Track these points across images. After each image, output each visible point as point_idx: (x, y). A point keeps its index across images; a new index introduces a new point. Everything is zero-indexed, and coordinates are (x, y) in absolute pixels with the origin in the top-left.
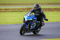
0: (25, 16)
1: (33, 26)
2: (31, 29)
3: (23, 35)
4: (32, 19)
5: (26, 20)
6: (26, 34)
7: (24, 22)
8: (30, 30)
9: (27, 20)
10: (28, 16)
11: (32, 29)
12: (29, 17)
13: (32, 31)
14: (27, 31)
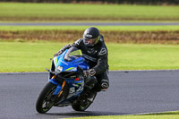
0: (55, 59)
1: (76, 88)
2: (69, 97)
3: (44, 113)
4: (75, 69)
5: (59, 69)
7: (52, 75)
12: (66, 61)
13: (72, 102)
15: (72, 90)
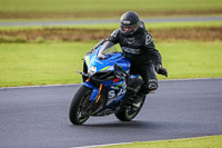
0: (87, 58)
1: (117, 92)
2: (109, 102)
3: (81, 124)
4: (112, 68)
5: (92, 70)
6: (92, 120)
7: (85, 78)
8: (105, 107)
9: (95, 70)
10: (100, 55)
11: (114, 104)
12: (101, 59)
13: (114, 109)
14: (95, 109)
15: (112, 94)
